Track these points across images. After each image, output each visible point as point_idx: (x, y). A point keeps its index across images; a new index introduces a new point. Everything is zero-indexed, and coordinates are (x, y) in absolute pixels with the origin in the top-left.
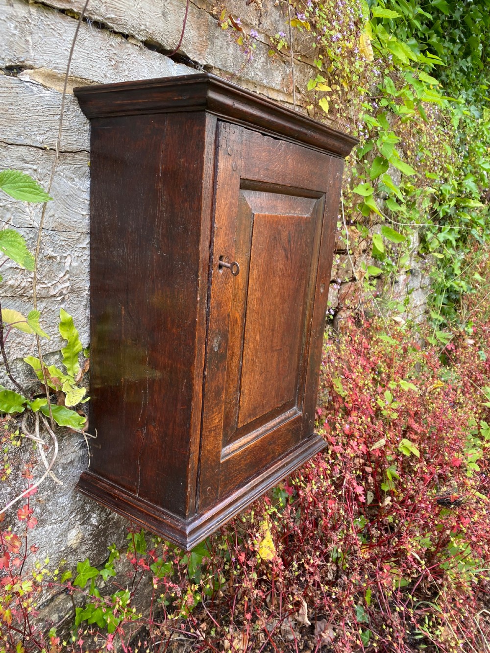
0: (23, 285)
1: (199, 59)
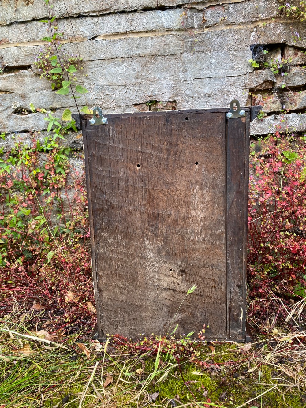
0: (100, 104)
1: (173, 4)
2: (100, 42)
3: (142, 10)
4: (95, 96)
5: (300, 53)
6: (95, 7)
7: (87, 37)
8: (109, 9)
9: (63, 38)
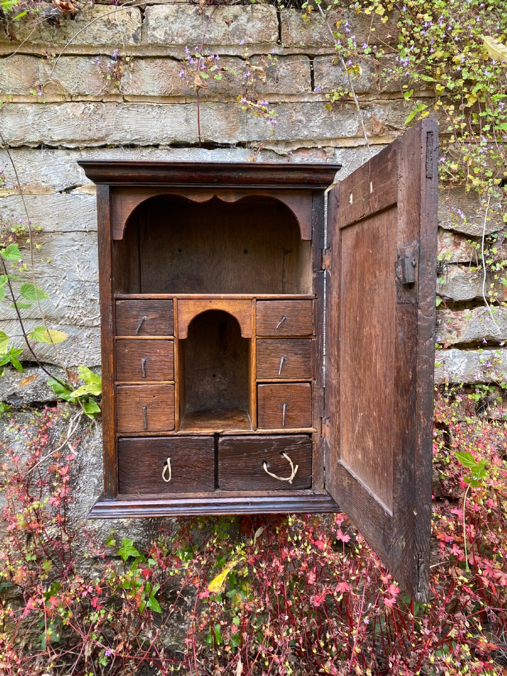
0: (75, 317)
1: (229, 140)
2: (82, 197)
3: (168, 145)
4: (64, 302)
5: (463, 244)
6: (74, 133)
7: (54, 186)
8: (102, 138)
9: (4, 185)
